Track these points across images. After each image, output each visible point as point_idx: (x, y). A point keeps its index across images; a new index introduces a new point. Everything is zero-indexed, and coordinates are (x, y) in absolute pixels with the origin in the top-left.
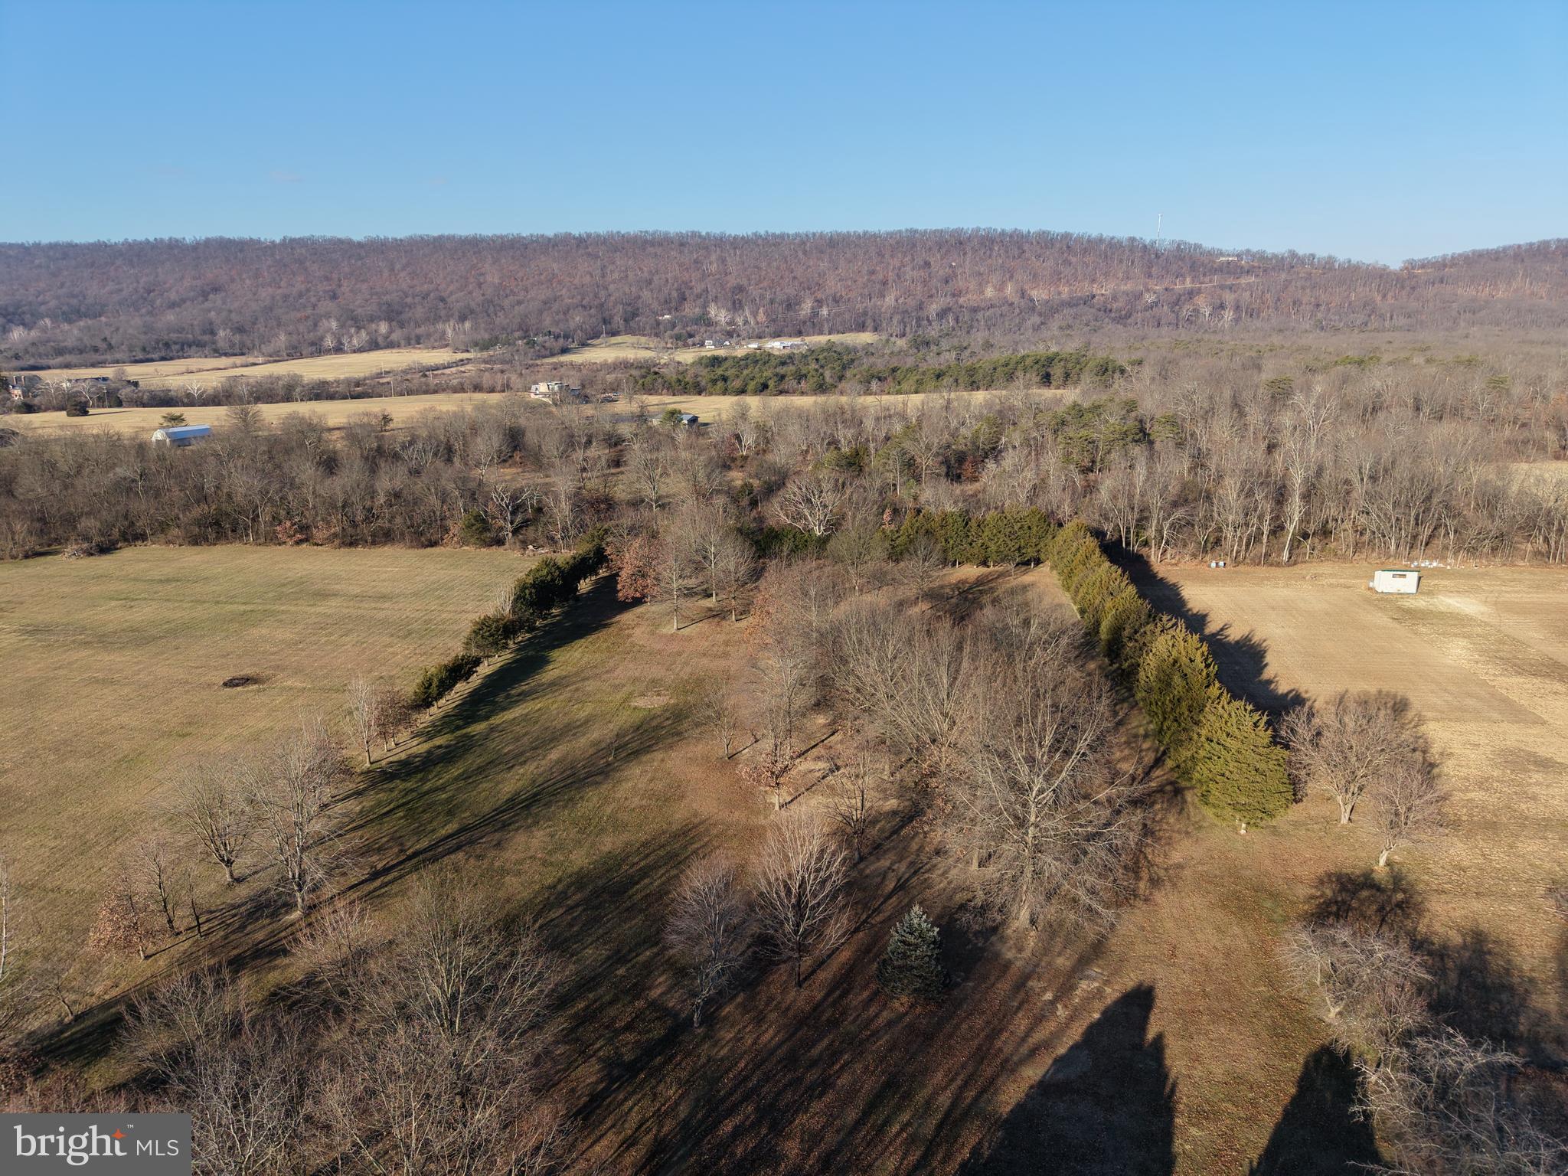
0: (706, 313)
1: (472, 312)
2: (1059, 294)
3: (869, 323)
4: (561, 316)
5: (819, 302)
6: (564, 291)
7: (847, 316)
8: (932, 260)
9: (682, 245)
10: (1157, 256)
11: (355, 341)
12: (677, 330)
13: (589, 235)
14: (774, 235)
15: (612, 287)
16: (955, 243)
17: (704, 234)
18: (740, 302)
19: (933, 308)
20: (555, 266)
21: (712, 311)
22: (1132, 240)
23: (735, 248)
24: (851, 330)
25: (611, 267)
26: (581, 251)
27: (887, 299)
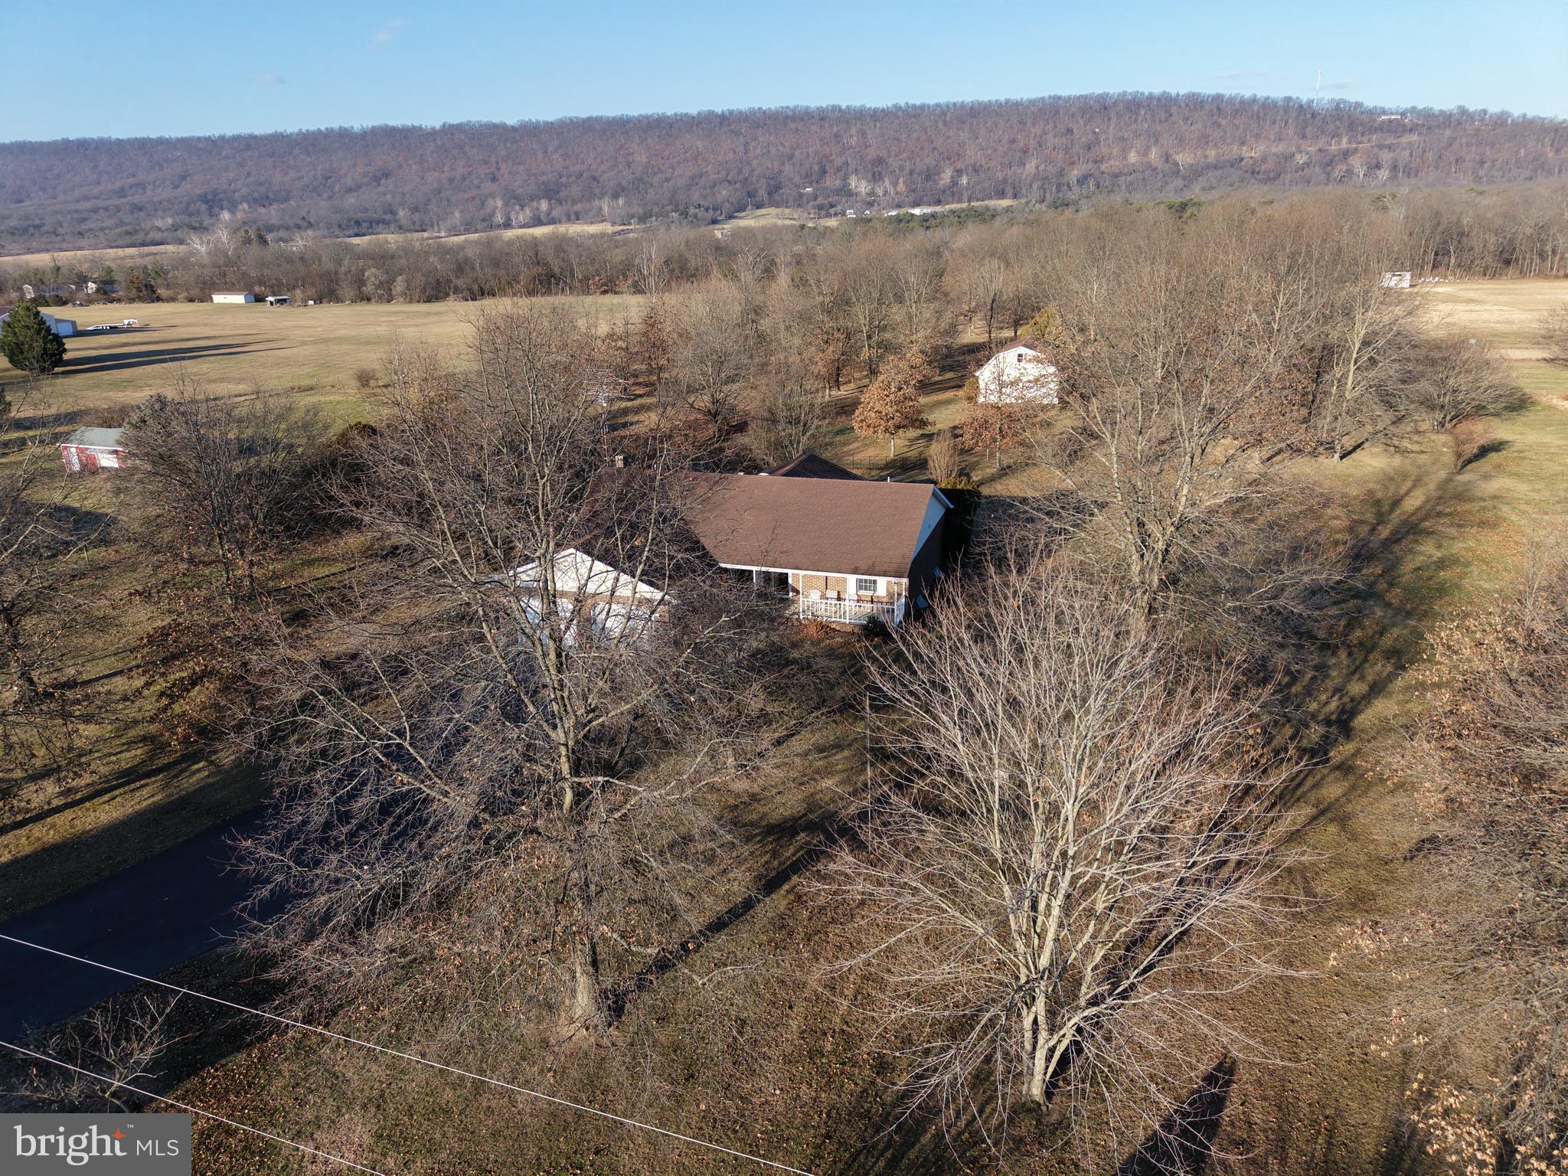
0: (846, 185)
1: (623, 189)
2: (1206, 157)
3: (1009, 190)
4: (708, 191)
5: (959, 172)
6: (710, 167)
7: (986, 185)
8: (1075, 127)
9: (822, 119)
10: (1313, 116)
11: (521, 218)
12: (819, 201)
13: (731, 113)
14: (914, 106)
15: (755, 163)
16: (1098, 108)
17: (844, 107)
18: (880, 173)
19: (1075, 173)
20: (700, 144)
21: (853, 182)
22: (1288, 99)
23: (875, 121)
24: (990, 198)
25: (753, 144)
26: (725, 129)
27: (1028, 166)
